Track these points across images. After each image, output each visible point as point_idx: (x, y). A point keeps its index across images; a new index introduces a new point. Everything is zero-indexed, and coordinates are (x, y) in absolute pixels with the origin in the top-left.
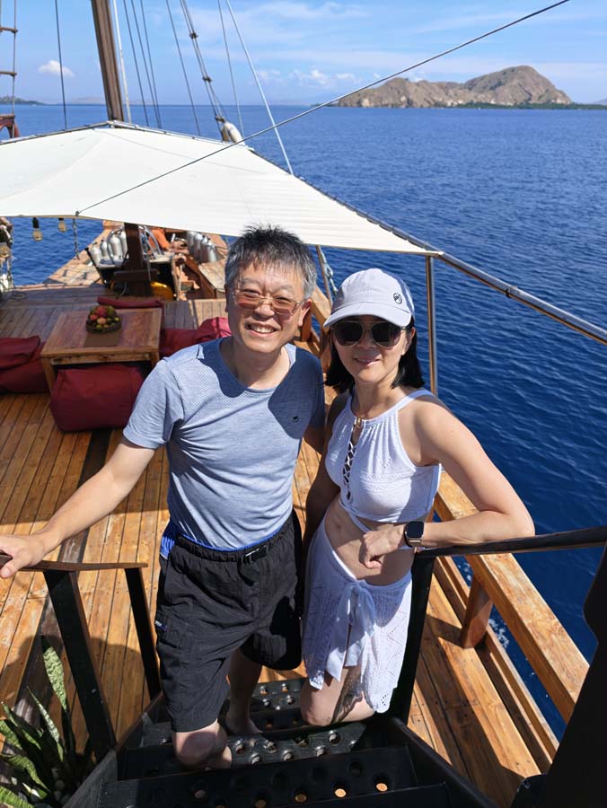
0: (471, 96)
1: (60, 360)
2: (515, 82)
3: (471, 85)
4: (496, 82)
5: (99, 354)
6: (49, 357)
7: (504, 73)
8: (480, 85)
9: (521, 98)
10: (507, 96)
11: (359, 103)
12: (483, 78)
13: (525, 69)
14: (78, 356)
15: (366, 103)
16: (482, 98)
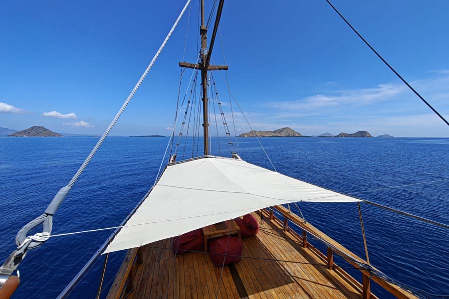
0: (274, 134)
1: (210, 236)
2: (285, 131)
3: (275, 132)
4: (281, 131)
5: (222, 233)
6: (207, 236)
7: (283, 129)
8: (277, 131)
9: (287, 135)
10: (283, 134)
11: (244, 136)
12: (278, 130)
13: (287, 128)
14: (216, 234)
15: (245, 136)
16: (277, 135)
